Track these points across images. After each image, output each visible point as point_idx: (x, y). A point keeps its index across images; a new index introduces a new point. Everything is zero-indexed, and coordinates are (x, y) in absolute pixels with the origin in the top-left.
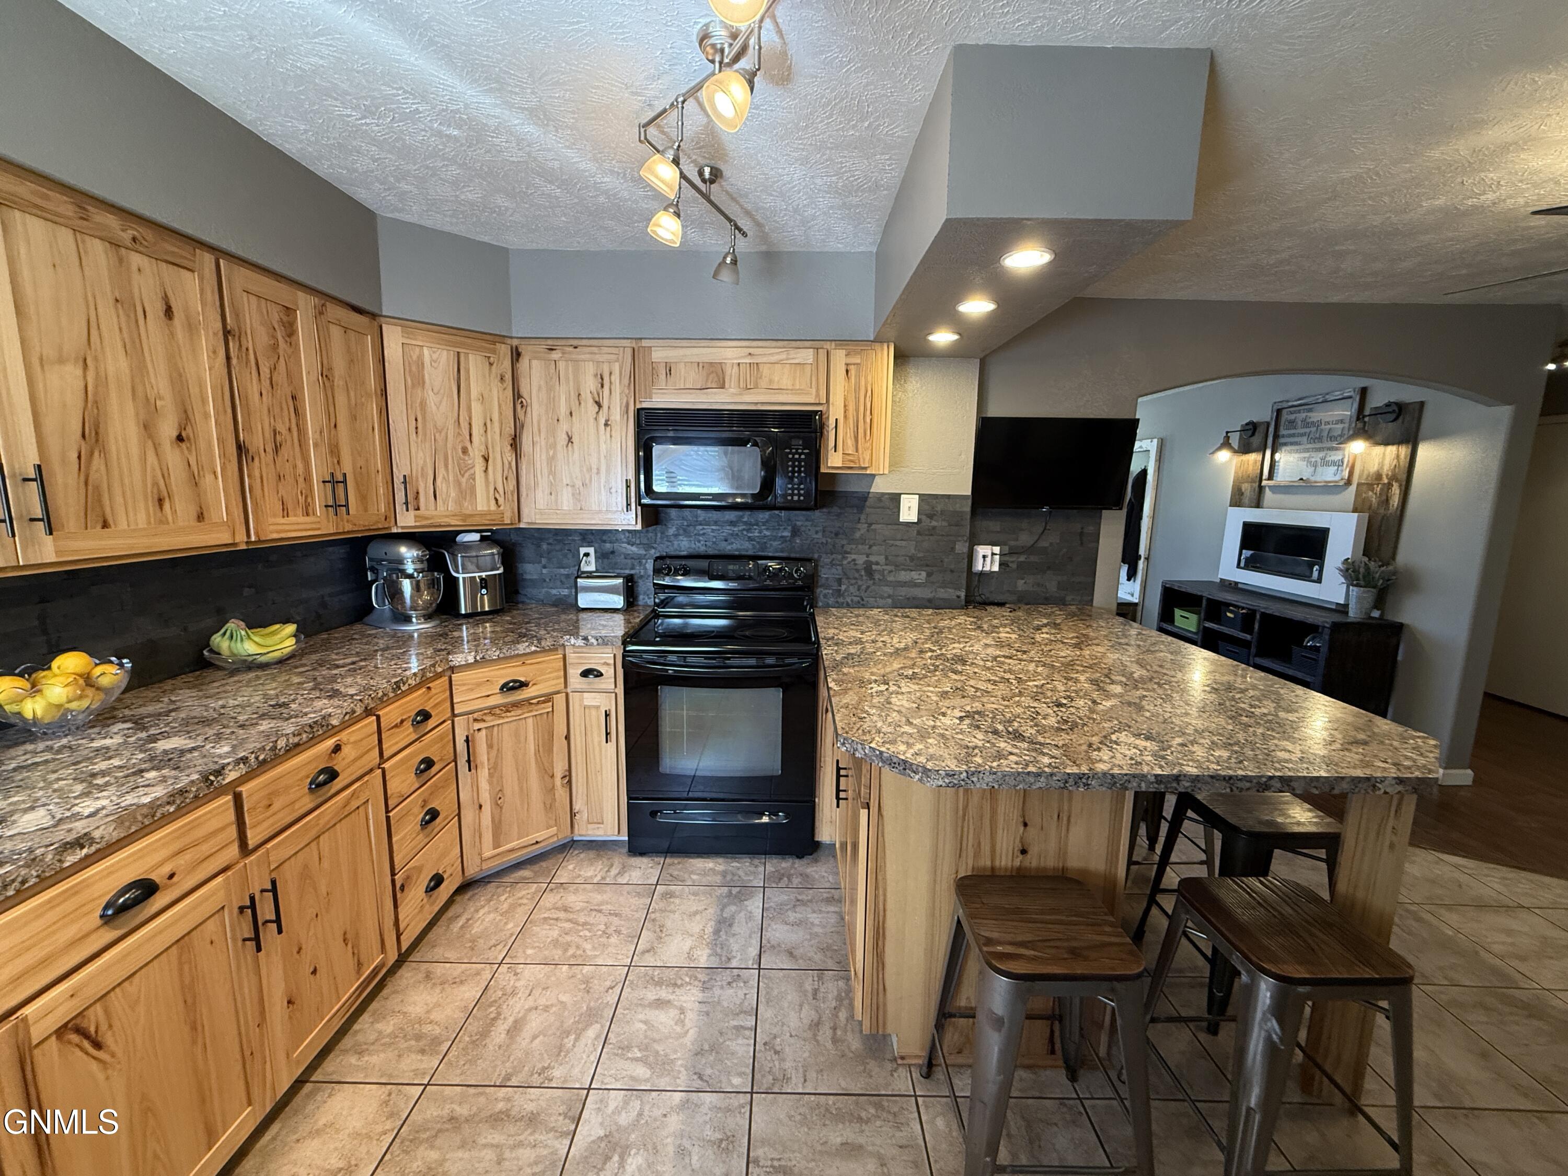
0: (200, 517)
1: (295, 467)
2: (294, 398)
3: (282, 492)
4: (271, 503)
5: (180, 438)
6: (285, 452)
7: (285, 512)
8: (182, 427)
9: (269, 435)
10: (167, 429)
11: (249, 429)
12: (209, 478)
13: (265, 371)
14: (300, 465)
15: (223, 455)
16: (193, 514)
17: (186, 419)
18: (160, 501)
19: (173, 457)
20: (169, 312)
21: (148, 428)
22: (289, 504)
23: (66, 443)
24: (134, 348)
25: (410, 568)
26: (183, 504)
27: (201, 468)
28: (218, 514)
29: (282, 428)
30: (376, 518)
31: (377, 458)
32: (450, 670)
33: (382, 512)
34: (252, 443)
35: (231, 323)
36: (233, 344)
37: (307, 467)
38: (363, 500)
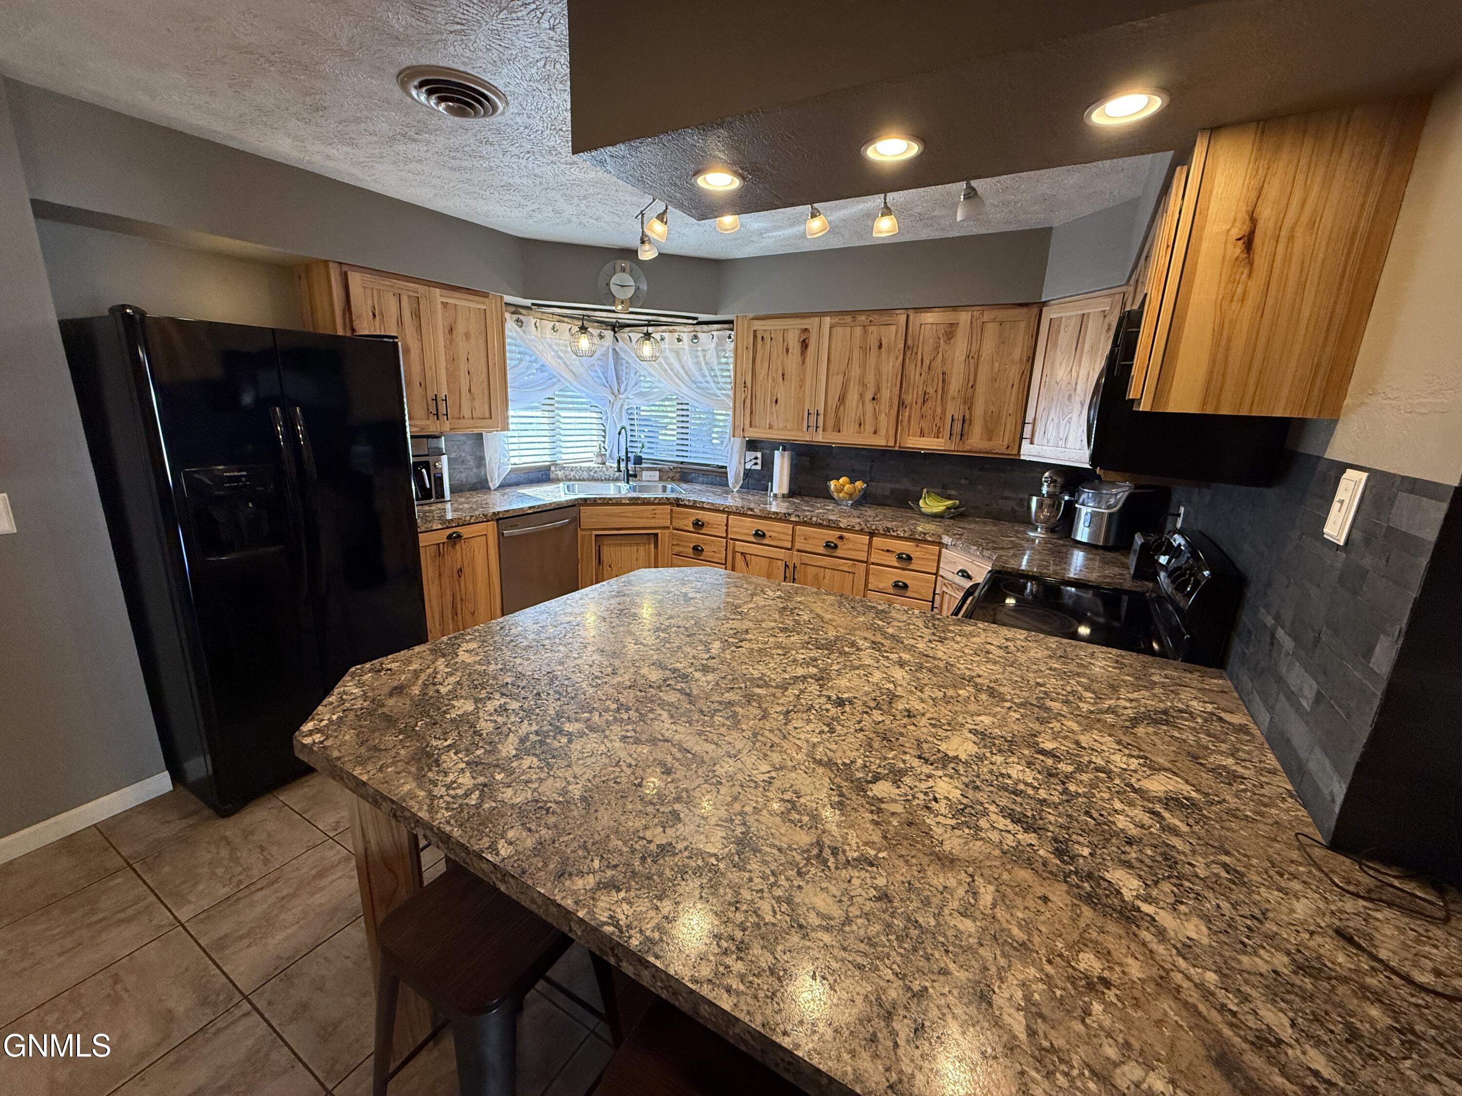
0: (875, 432)
1: (935, 411)
2: (944, 374)
3: (922, 424)
4: (915, 427)
5: (874, 399)
6: (929, 404)
7: (922, 435)
8: (875, 394)
9: (921, 396)
10: (869, 396)
11: (907, 392)
12: (883, 415)
13: (927, 362)
14: (939, 410)
15: (891, 406)
16: (873, 431)
17: (878, 390)
18: (860, 424)
19: (869, 406)
20: (880, 347)
21: (862, 396)
22: (926, 431)
23: (833, 402)
24: (864, 365)
25: (1045, 489)
26: (869, 427)
27: (880, 411)
28: (882, 432)
29: (931, 390)
30: (999, 446)
31: (1011, 406)
32: (940, 544)
33: (1006, 443)
34: (909, 398)
35: (910, 342)
36: (908, 353)
37: (944, 412)
38: (989, 433)
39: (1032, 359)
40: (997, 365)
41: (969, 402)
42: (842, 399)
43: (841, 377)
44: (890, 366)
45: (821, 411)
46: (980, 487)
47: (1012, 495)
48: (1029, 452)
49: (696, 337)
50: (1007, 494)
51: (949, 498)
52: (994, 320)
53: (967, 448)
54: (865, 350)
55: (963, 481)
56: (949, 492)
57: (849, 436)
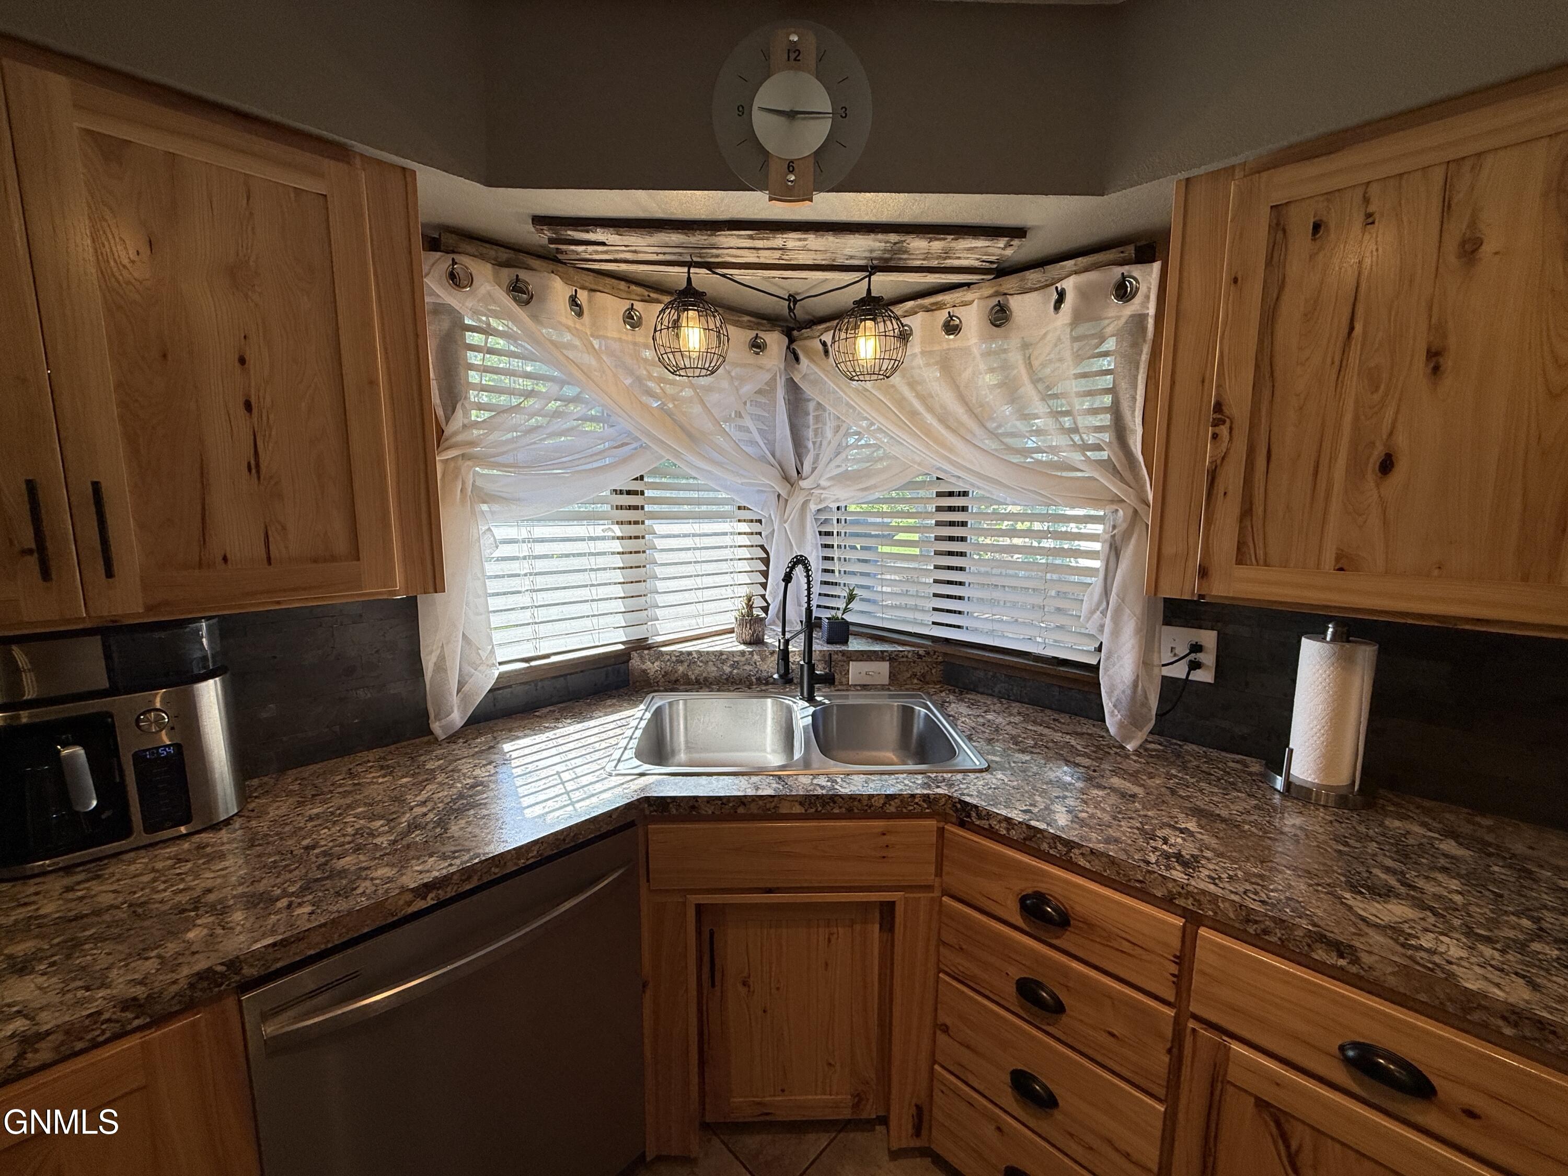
49: (1004, 308)
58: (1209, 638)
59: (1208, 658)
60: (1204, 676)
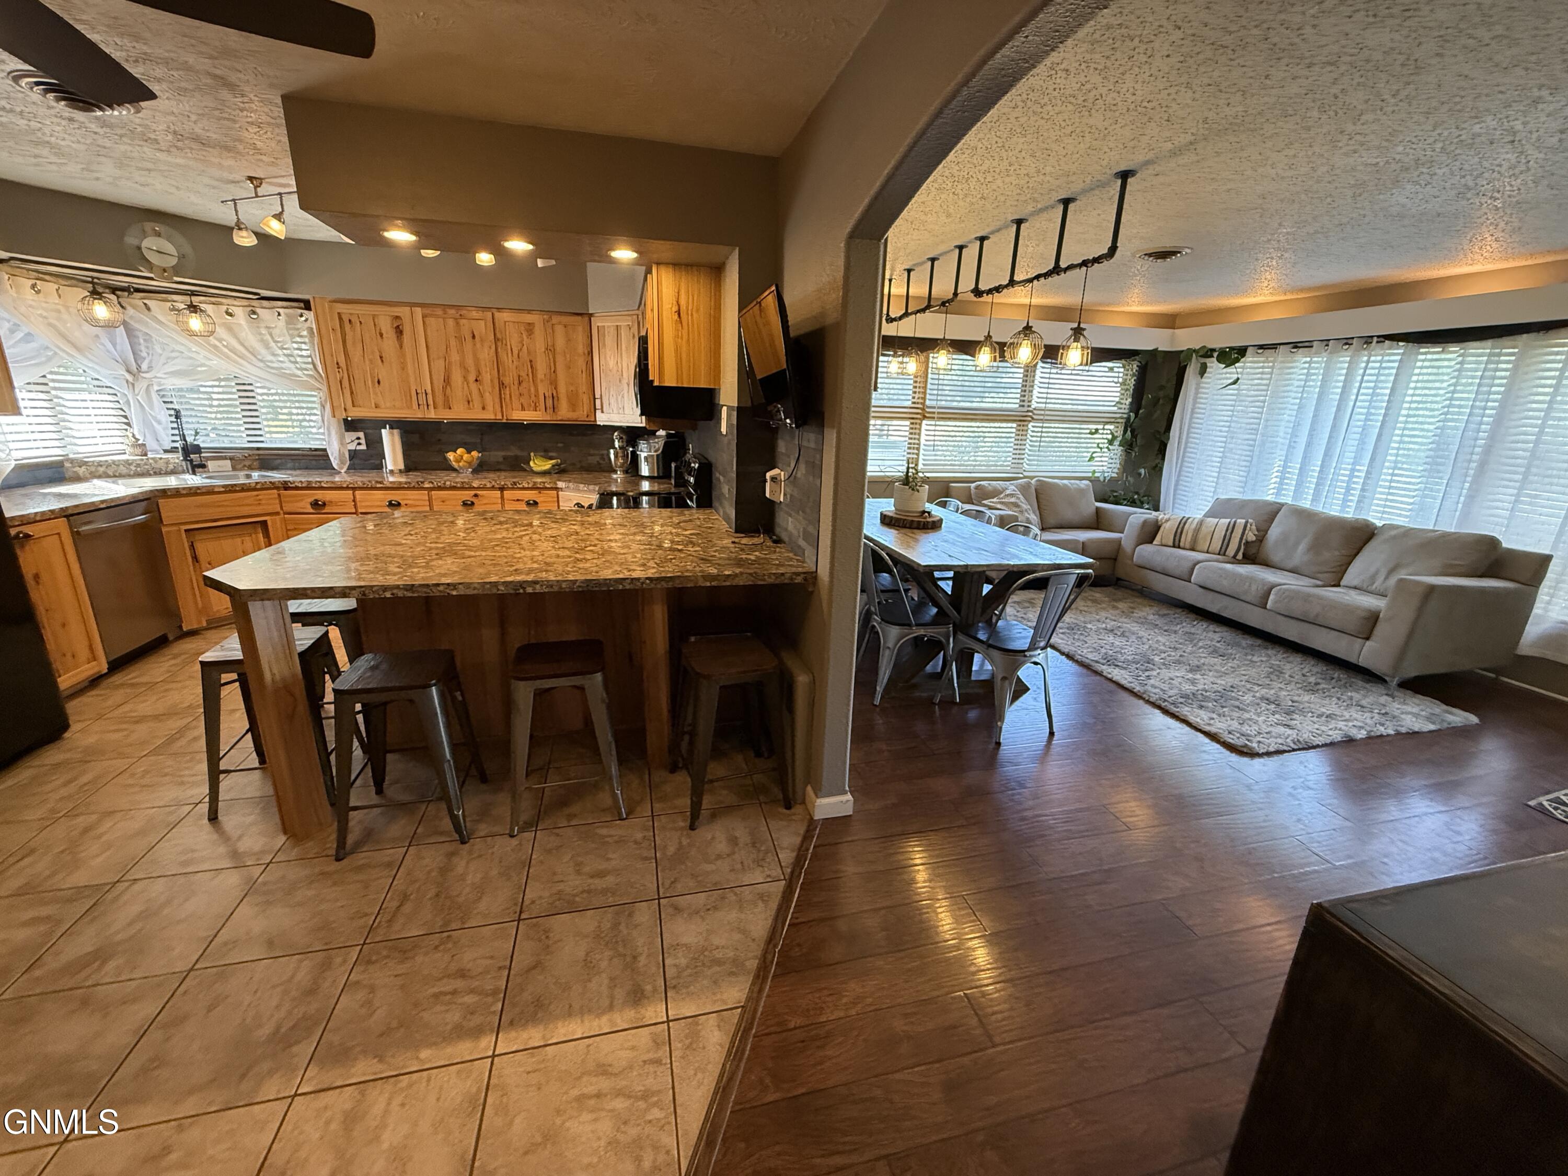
0: (484, 408)
1: (530, 390)
2: (531, 361)
3: (522, 400)
4: (516, 404)
5: (476, 380)
6: (524, 384)
7: (523, 409)
8: (477, 376)
9: (516, 378)
10: (472, 378)
11: (504, 375)
12: (488, 394)
13: (516, 352)
14: (532, 389)
15: (493, 387)
17: (479, 373)
18: (469, 402)
19: (474, 387)
20: (474, 337)
21: (465, 378)
22: (525, 406)
23: (439, 384)
24: (461, 351)
25: (617, 444)
26: (477, 403)
27: (484, 391)
28: (490, 407)
29: (523, 374)
30: (580, 415)
31: (583, 388)
32: (557, 489)
33: (585, 413)
34: (507, 381)
35: (499, 335)
36: (499, 344)
37: (537, 390)
38: (573, 406)
39: (591, 353)
40: (568, 356)
41: (554, 383)
42: (447, 381)
43: (442, 362)
44: (486, 354)
45: (429, 391)
46: (572, 449)
47: (596, 452)
48: (602, 419)
49: (254, 313)
50: (592, 452)
51: (551, 458)
52: (560, 323)
53: (560, 418)
54: (460, 339)
55: (560, 445)
56: (551, 454)
57: (459, 412)
58: (361, 435)
59: (363, 441)
60: (363, 447)
